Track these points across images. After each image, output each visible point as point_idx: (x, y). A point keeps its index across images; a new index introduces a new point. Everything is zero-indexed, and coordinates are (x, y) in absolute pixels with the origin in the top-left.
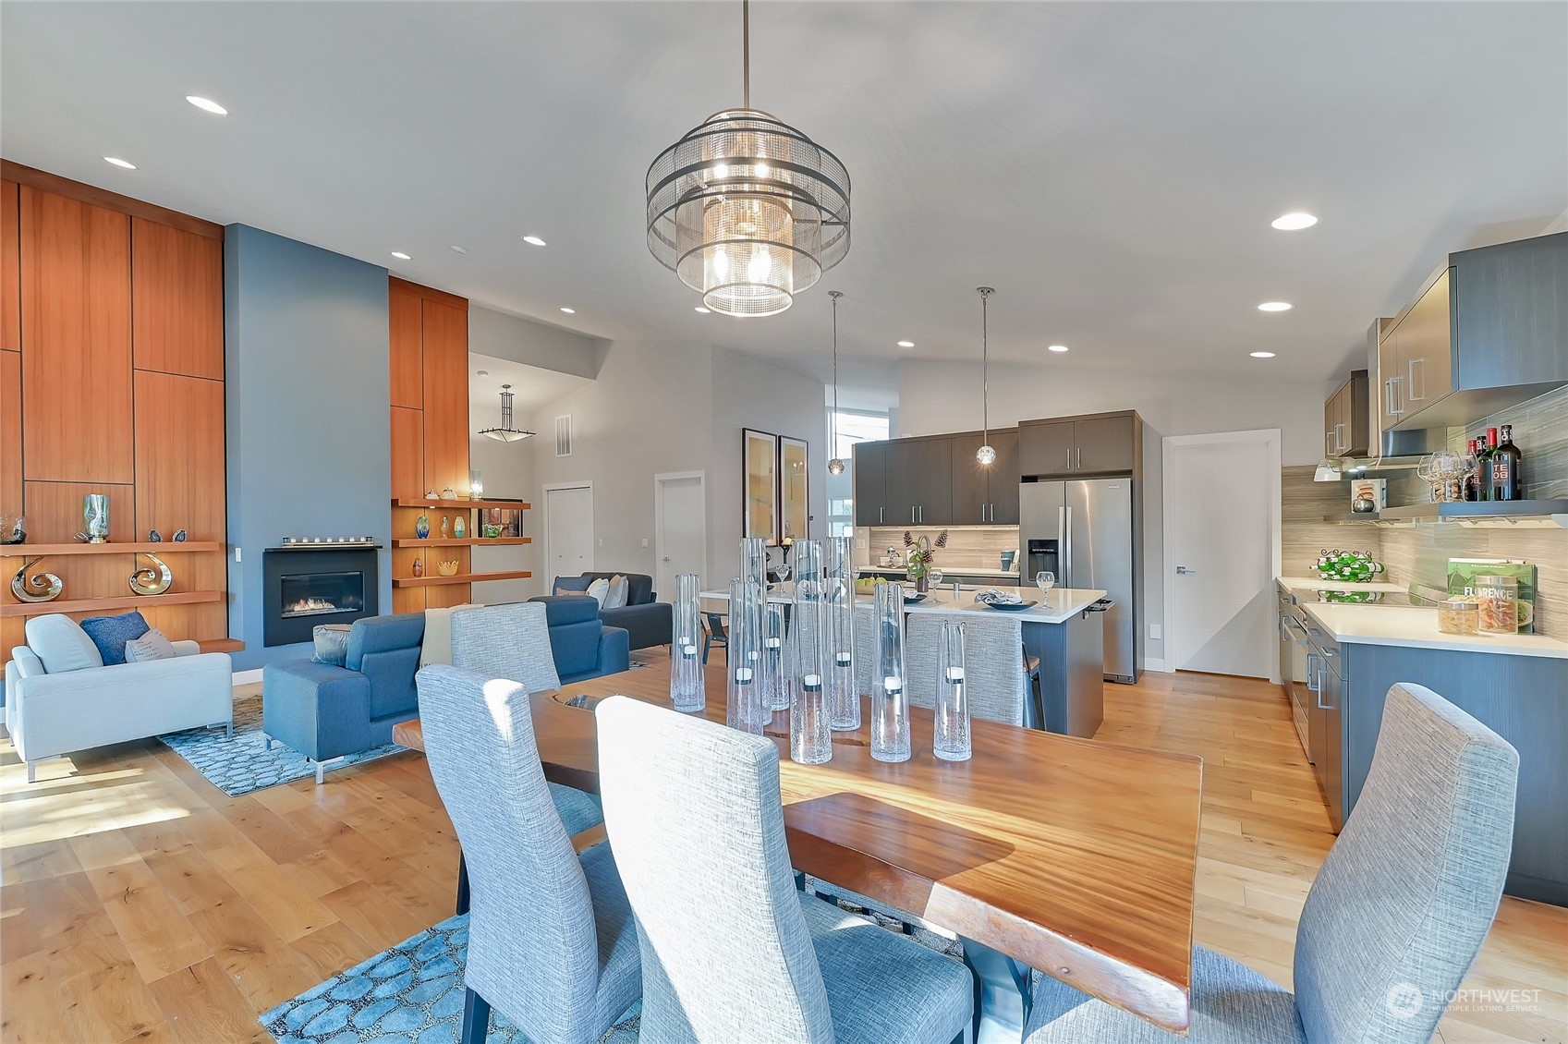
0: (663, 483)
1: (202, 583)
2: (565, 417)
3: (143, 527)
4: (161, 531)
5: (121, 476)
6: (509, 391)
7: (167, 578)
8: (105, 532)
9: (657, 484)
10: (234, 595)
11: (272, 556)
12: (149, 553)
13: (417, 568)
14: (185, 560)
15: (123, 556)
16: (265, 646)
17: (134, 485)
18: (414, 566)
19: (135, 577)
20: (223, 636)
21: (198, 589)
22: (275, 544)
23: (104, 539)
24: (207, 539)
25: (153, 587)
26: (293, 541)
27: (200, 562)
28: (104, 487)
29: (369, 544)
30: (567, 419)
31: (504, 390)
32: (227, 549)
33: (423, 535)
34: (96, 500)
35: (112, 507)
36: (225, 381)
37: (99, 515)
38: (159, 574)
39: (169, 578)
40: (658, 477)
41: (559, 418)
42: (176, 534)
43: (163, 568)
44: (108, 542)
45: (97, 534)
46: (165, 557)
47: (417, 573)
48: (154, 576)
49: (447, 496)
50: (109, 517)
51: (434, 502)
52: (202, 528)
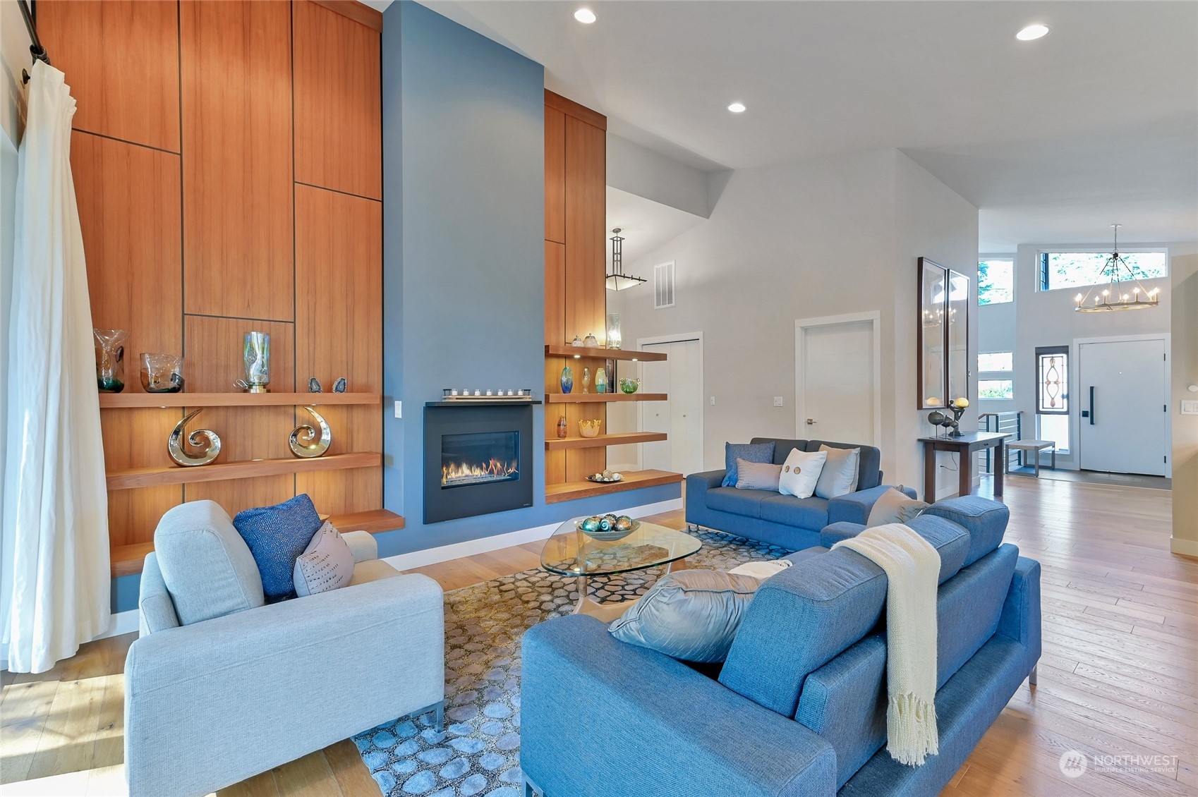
0: (806, 330)
1: (359, 446)
2: (666, 264)
3: (303, 376)
4: (321, 378)
5: (282, 313)
6: (620, 235)
7: (326, 437)
8: (265, 379)
9: (798, 332)
10: (391, 458)
11: (433, 410)
12: (309, 406)
13: (562, 427)
14: (341, 415)
15: (283, 409)
16: (424, 523)
17: (294, 322)
18: (559, 425)
19: (295, 435)
20: (379, 507)
21: (355, 450)
22: (436, 398)
23: (264, 388)
24: (366, 389)
25: (313, 447)
26: (454, 393)
27: (358, 416)
28: (266, 325)
29: (528, 399)
30: (670, 267)
31: (615, 235)
32: (385, 402)
33: (566, 389)
34: (257, 339)
35: (273, 348)
36: (382, 202)
37: (259, 361)
38: (319, 432)
39: (329, 438)
40: (799, 323)
41: (660, 266)
42: (336, 383)
43: (323, 425)
44: (269, 391)
45: (256, 381)
46: (323, 410)
47: (562, 434)
48: (313, 435)
49: (590, 344)
50: (269, 360)
51: (579, 350)
52: (360, 378)
